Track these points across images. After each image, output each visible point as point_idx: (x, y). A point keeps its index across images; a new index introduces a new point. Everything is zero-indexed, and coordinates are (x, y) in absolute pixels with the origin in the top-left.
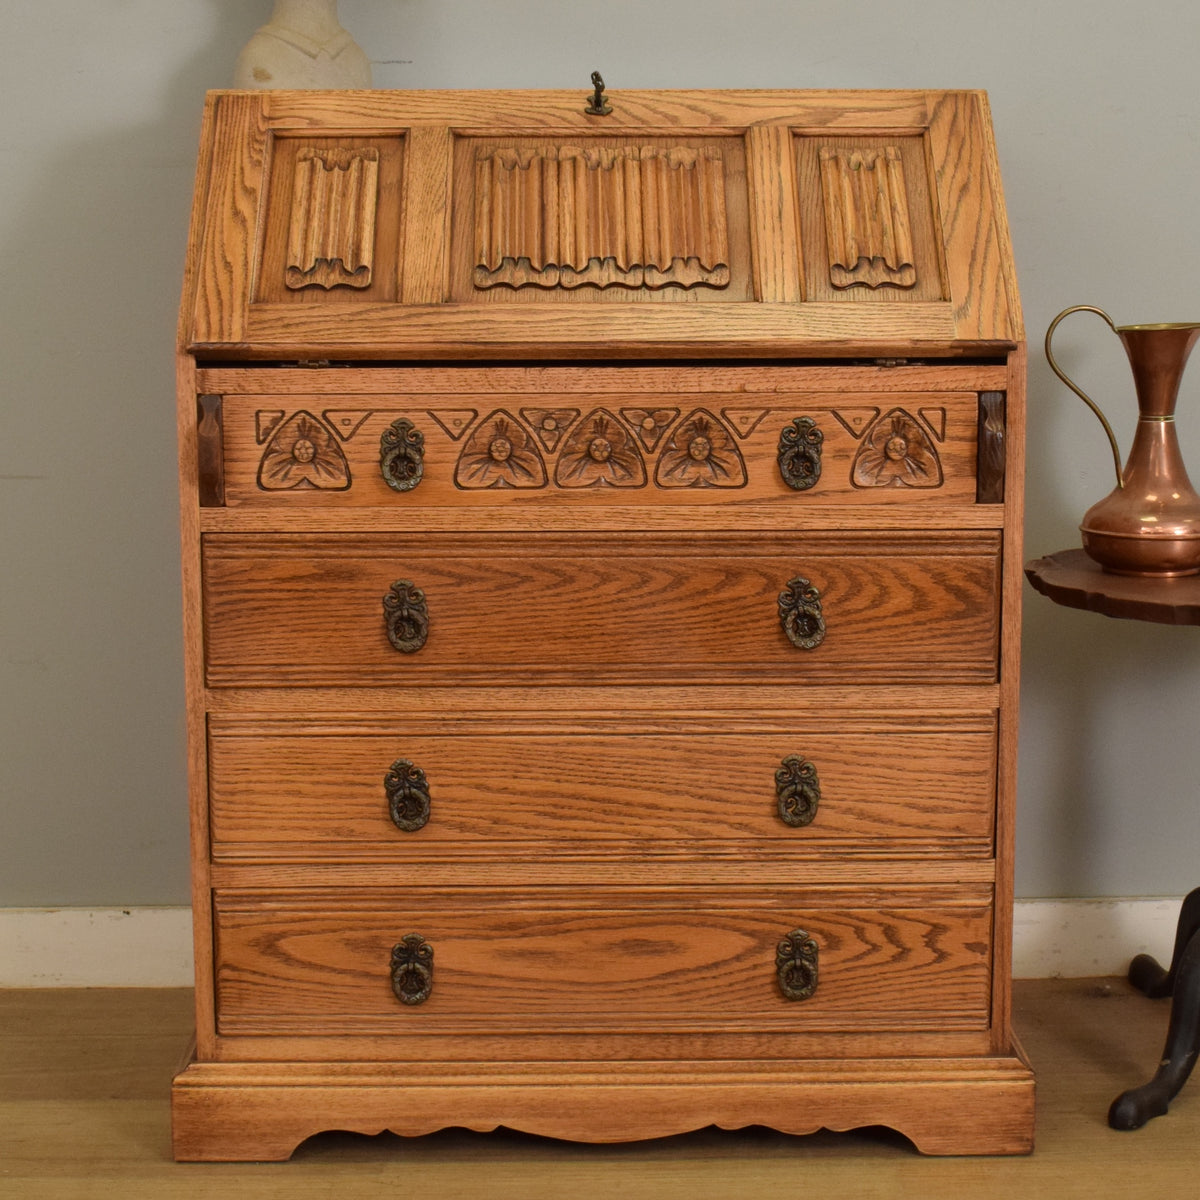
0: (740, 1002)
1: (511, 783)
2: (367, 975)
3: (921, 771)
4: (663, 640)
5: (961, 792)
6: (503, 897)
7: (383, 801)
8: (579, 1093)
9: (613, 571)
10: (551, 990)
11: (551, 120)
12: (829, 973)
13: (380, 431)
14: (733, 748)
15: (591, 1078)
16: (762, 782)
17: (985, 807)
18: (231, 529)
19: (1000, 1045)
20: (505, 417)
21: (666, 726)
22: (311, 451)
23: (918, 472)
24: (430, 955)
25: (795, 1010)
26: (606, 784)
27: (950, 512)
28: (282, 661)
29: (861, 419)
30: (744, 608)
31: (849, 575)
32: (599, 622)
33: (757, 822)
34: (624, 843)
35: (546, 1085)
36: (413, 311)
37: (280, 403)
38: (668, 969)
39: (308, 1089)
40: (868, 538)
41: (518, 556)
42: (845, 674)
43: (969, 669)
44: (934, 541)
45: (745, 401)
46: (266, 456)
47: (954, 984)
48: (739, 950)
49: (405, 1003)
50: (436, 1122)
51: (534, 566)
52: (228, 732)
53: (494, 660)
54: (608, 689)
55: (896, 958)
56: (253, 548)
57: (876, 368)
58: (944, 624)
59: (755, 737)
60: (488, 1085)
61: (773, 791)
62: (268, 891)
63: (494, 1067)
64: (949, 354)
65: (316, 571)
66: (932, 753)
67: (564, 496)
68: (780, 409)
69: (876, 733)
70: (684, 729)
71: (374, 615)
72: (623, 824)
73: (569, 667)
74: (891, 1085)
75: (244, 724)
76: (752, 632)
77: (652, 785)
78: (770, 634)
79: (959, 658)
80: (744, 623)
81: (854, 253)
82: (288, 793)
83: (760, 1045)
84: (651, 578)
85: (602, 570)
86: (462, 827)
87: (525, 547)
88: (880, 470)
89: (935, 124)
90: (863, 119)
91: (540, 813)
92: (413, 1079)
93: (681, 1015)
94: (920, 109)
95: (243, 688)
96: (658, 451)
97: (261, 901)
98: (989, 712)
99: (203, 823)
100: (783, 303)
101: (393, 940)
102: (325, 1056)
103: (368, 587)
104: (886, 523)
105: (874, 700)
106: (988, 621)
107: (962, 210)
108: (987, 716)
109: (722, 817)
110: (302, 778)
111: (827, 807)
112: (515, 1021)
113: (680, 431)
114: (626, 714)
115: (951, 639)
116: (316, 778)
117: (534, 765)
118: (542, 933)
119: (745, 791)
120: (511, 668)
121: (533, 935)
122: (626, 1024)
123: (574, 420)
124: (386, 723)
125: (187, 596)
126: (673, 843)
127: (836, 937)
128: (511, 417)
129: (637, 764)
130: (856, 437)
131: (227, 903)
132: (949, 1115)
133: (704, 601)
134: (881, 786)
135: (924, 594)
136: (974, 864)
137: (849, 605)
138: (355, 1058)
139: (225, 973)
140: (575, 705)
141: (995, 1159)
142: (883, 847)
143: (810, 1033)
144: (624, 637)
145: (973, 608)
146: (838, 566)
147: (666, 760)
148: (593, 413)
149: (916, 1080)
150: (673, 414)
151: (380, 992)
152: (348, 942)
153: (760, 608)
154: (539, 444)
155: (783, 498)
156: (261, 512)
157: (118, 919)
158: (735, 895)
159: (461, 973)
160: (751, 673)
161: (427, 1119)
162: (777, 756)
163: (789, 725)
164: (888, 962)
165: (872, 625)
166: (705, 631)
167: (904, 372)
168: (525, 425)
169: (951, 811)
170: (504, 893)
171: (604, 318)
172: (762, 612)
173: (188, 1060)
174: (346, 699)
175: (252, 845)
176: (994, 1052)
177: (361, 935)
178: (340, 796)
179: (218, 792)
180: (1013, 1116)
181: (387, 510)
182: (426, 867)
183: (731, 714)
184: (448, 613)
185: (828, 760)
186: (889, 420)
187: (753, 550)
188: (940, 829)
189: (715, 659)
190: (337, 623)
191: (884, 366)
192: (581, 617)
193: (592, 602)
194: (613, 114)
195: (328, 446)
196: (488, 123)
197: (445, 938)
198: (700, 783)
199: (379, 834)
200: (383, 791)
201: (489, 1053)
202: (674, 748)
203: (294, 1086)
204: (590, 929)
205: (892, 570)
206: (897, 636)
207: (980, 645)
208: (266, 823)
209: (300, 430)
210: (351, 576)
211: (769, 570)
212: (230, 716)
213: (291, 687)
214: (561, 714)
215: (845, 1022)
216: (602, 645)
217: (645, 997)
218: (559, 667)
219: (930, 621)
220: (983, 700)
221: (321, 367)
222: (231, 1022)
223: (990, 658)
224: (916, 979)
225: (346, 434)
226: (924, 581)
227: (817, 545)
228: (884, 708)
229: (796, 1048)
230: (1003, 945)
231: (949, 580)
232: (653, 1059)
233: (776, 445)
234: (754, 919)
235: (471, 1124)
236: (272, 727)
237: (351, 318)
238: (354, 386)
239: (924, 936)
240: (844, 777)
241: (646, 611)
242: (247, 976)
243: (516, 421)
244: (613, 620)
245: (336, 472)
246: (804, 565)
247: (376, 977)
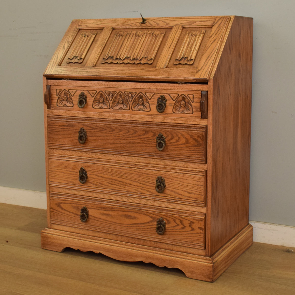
0: (149, 233)
1: (103, 175)
2: (76, 214)
3: (188, 183)
4: (132, 146)
5: (197, 190)
6: (102, 201)
7: (79, 176)
8: (115, 248)
9: (122, 129)
10: (111, 224)
11: (133, 25)
12: (168, 229)
13: (79, 94)
14: (147, 173)
15: (117, 245)
16: (153, 182)
17: (202, 194)
18: (52, 114)
19: (208, 254)
20: (102, 92)
21: (134, 166)
22: (66, 98)
23: (188, 110)
24: (88, 212)
25: (161, 237)
26: (121, 178)
27: (195, 120)
28: (61, 143)
29: (175, 96)
30: (149, 140)
31: (172, 134)
32: (119, 140)
33: (152, 191)
34: (125, 192)
35: (109, 245)
36: (86, 68)
37: (61, 88)
38: (134, 223)
39: (64, 237)
40: (176, 125)
41: (104, 124)
42: (171, 158)
43: (199, 159)
44: (190, 127)
45: (150, 91)
46: (58, 99)
47: (196, 237)
48: (149, 221)
49: (82, 222)
51: (107, 127)
52: (52, 158)
53: (99, 147)
54: (122, 156)
55: (183, 228)
56: (56, 118)
57: (178, 84)
58: (193, 148)
59: (152, 171)
60: (98, 243)
61: (156, 184)
62: (59, 193)
63: (100, 239)
64: (193, 81)
65: (66, 124)
66: (190, 179)
67: (114, 111)
68: (157, 93)
69: (178, 173)
70: (137, 167)
71: (77, 135)
72: (125, 187)
73: (114, 150)
74: (180, 259)
75: (54, 156)
76: (151, 146)
77: (131, 179)
78: (154, 146)
79: (196, 156)
80: (149, 143)
81: (182, 56)
82: (62, 172)
83: (155, 244)
84: (130, 131)
85: (120, 128)
86: (94, 184)
87: (105, 122)
88: (179, 109)
89: (215, 25)
90: (200, 23)
91: (108, 183)
92: (83, 239)
93: (137, 234)
94: (214, 21)
95: (54, 149)
96: (132, 102)
97: (58, 195)
99: (48, 177)
100: (161, 68)
101: (81, 207)
102: (70, 231)
103: (76, 129)
104: (181, 122)
105: (178, 165)
106: (203, 148)
107: (211, 46)
108: (203, 171)
109: (145, 189)
110: (64, 169)
111: (167, 189)
112: (105, 229)
113: (137, 97)
114: (126, 162)
115: (194, 152)
116: (67, 170)
117: (107, 172)
118: (109, 210)
119: (150, 183)
120: (103, 149)
121: (107, 210)
122: (126, 234)
123: (115, 94)
124: (79, 159)
126: (135, 193)
127: (169, 221)
128: (103, 92)
129: (127, 174)
130: (174, 101)
131: (52, 195)
132: (193, 269)
133: (141, 137)
134: (179, 186)
135: (188, 140)
136: (202, 208)
137: (171, 141)
138: (75, 232)
139: (51, 210)
140: (116, 159)
141: (203, 282)
142: (179, 200)
143: (165, 243)
144: (125, 144)
145: (199, 144)
146: (169, 132)
147: (133, 174)
148: (119, 92)
149: (186, 259)
150: (135, 93)
151: (78, 218)
152: (73, 206)
153: (153, 140)
154: (109, 99)
155: (158, 114)
156: (58, 111)
158: (148, 208)
159: (94, 217)
160: (151, 155)
161: (86, 248)
162: (156, 176)
163: (159, 169)
164: (181, 229)
165: (177, 146)
166: (141, 144)
167: (185, 85)
168: (106, 94)
169: (194, 194)
170: (102, 200)
172: (153, 141)
174: (73, 153)
175: (56, 183)
176: (206, 255)
177: (75, 205)
178: (71, 174)
179: (50, 170)
180: (208, 272)
181: (80, 112)
182: (88, 192)
183: (147, 165)
184: (91, 136)
185: (167, 178)
187: (151, 126)
188: (192, 198)
189: (143, 151)
190: (70, 136)
191: (179, 84)
192: (116, 139)
193: (118, 136)
194: (146, 23)
195: (69, 97)
196: (120, 26)
197: (91, 208)
198: (140, 180)
199: (78, 184)
200: (79, 174)
201: (100, 236)
202: (135, 171)
204: (118, 211)
205: (181, 134)
206: (182, 150)
207: (202, 154)
208: (58, 178)
209: (64, 94)
210: (73, 126)
211: (154, 131)
212: (52, 154)
213: (63, 149)
214: (113, 161)
215: (172, 242)
216: (120, 146)
217: (130, 228)
218: (112, 150)
219: (190, 146)
220: (203, 167)
221: (68, 80)
222: (53, 221)
223: (203, 157)
224: (187, 234)
225: (72, 95)
226: (188, 137)
227: (164, 126)
228: (181, 167)
229: (162, 246)
230: (208, 229)
231: (193, 137)
232: (132, 243)
233: (156, 102)
234: (152, 214)
235: (94, 251)
236: (59, 157)
237: (74, 69)
238: (74, 84)
239: (189, 224)
240: (171, 182)
241: (129, 139)
242: (55, 211)
243: (104, 93)
244: (122, 140)
245: (71, 103)
246: (161, 131)
247: (78, 215)
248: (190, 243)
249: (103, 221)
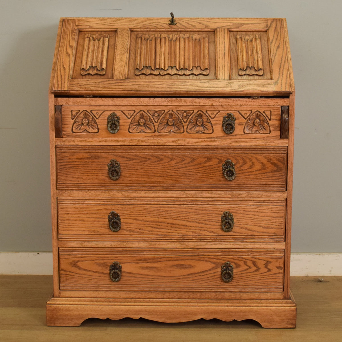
0: (210, 283)
1: (144, 218)
2: (103, 273)
3: (263, 216)
4: (188, 177)
5: (275, 223)
6: (142, 251)
7: (108, 223)
8: (163, 308)
9: (174, 157)
10: (156, 278)
11: (159, 26)
12: (237, 275)
13: (107, 116)
14: (209, 209)
15: (167, 304)
16: (217, 219)
17: (282, 227)
18: (64, 144)
19: (286, 296)
20: (143, 112)
21: (189, 202)
22: (87, 122)
23: (263, 129)
24: (121, 268)
25: (226, 285)
26: (172, 219)
27: (272, 141)
28: (78, 182)
29: (247, 114)
30: (212, 168)
31: (243, 159)
32: (170, 172)
33: (216, 230)
34: (177, 236)
35: (154, 306)
36: (117, 81)
37: (78, 108)
38: (189, 273)
39: (85, 306)
40: (249, 148)
41: (147, 153)
42: (241, 188)
43: (278, 187)
44: (267, 149)
45: (213, 108)
46: (74, 123)
47: (273, 278)
48: (210, 268)
49: (113, 281)
50: (122, 316)
51: (151, 156)
52: (63, 203)
53: (139, 183)
54: (173, 191)
55: (256, 271)
56: (71, 149)
57: (251, 99)
58: (271, 174)
59: (215, 206)
60: (137, 305)
61: (221, 222)
62: (74, 249)
63: (139, 300)
64: (272, 95)
65: (88, 156)
66: (267, 211)
67: (160, 135)
68: (223, 110)
69: (251, 205)
70: (194, 203)
71: (105, 169)
72: (177, 230)
73: (161, 185)
74: (254, 308)
75: (67, 200)
76: (215, 175)
77: (185, 219)
78: (220, 176)
79: (275, 184)
80: (212, 173)
81: (245, 65)
82: (80, 220)
83: (216, 295)
84: (185, 159)
85: (171, 157)
86: (130, 231)
87: (148, 150)
88: (252, 129)
89: (270, 28)
90: (249, 26)
91: (153, 227)
92: (116, 304)
93: (193, 286)
94: (266, 23)
95: (67, 190)
96: (187, 123)
97: (72, 252)
98: (284, 199)
99: (56, 228)
100: (224, 80)
101: (110, 263)
102: (90, 296)
103: (103, 161)
104: (254, 144)
105: (250, 195)
106: (284, 173)
107: (277, 53)
108: (283, 200)
109: (205, 229)
110: (84, 216)
111: (236, 226)
112: (145, 287)
113: (194, 117)
114: (178, 199)
115: (272, 178)
116: (88, 216)
117: (151, 213)
118: (153, 262)
119: (212, 222)
120: (145, 185)
121: (150, 262)
122: (177, 288)
123: (163, 113)
124: (108, 201)
125: (52, 163)
126: (191, 236)
127: (238, 264)
128: (145, 112)
129: (181, 213)
130: (245, 119)
131: (62, 252)
132: (271, 316)
133: (201, 166)
134: (252, 221)
135: (264, 165)
136: (279, 244)
137: (243, 168)
138: (99, 297)
139: (62, 272)
140: (163, 196)
141: (285, 330)
142: (252, 238)
143: (231, 292)
144: (177, 176)
145: (279, 169)
146: (240, 157)
147: (189, 212)
148: (168, 111)
149: (262, 306)
150: (192, 112)
151: (106, 278)
152: (97, 264)
153: (217, 168)
154: (153, 120)
155: (224, 136)
156: (73, 139)
157: (36, 255)
158: (209, 252)
159: (130, 273)
160: (214, 187)
161: (119, 315)
162: (222, 212)
163: (225, 202)
164: (254, 272)
165: (249, 174)
166: (201, 175)
167: (259, 100)
168: (149, 115)
169: (272, 228)
170: (142, 250)
171: (173, 84)
172: (217, 169)
173: (51, 296)
174: (97, 193)
175: (70, 235)
176: (285, 298)
177: (101, 261)
178: (95, 221)
179: (60, 220)
180: (290, 317)
181: (109, 139)
182: (120, 242)
183: (208, 199)
184: (127, 169)
185: (236, 213)
186: (255, 114)
187: (215, 152)
188: (269, 233)
189: (203, 183)
190: (95, 171)
191: (254, 98)
192: (165, 170)
193: (168, 166)
194: (177, 25)
195: (92, 120)
196: (140, 27)
197: (125, 263)
198: (199, 219)
199: (106, 233)
200: (107, 220)
201: (138, 296)
202: (191, 209)
203: (81, 305)
204: (167, 261)
205: (255, 158)
206: (257, 177)
207: (282, 180)
208: (74, 229)
209: (84, 116)
210: (98, 158)
211: (219, 157)
212: (64, 198)
213: (81, 190)
214: (159, 198)
215: (241, 289)
216: (171, 178)
217: (183, 281)
218: (158, 185)
219: (266, 173)
220: (282, 196)
221: (91, 97)
222: (64, 286)
223: (284, 184)
224: (262, 277)
225: (97, 117)
226: (265, 161)
227: (233, 150)
228: (253, 198)
229: (227, 296)
230: (287, 267)
231: (272, 161)
232: (185, 299)
233: (222, 121)
234: (215, 259)
235: (132, 317)
236: (76, 201)
237: (99, 83)
238: (100, 103)
239: (264, 264)
240: (241, 218)
241: (184, 169)
242: (68, 273)
243: (146, 114)
244: (174, 171)
245: (94, 128)
246: (230, 156)
247: (105, 274)
248: (265, 287)
249: (144, 276)
